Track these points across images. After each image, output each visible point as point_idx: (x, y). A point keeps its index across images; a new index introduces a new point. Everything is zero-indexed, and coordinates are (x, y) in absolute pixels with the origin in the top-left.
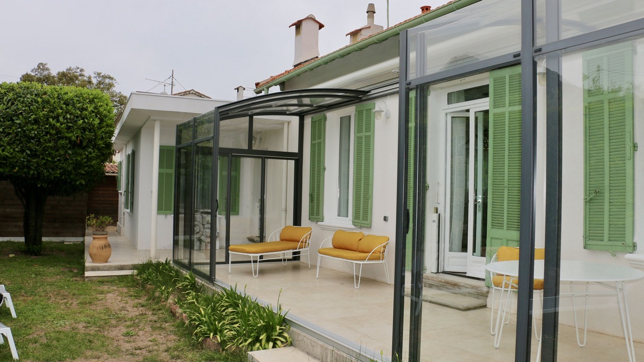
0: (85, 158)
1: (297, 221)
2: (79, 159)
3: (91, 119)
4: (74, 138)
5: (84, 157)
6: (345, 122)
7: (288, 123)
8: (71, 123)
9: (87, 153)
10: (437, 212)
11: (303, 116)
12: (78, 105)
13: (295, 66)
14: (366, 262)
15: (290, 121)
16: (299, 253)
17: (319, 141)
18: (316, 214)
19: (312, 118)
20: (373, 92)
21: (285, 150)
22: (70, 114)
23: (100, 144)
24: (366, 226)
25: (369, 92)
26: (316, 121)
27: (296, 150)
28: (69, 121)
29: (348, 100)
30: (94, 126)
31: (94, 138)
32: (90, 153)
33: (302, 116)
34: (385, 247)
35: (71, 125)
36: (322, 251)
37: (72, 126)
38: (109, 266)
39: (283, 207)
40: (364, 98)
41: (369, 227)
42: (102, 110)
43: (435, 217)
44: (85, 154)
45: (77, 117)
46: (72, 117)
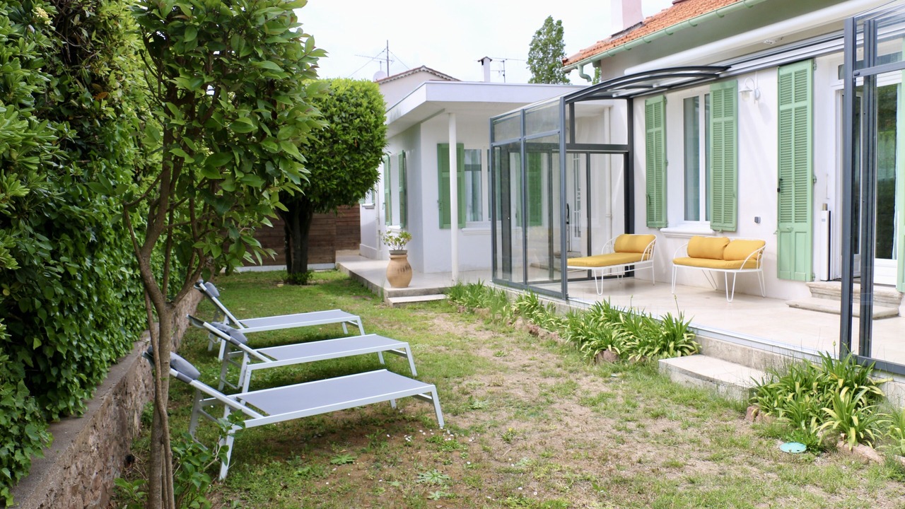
0: (363, 165)
1: (629, 228)
2: (357, 165)
3: (368, 117)
4: (351, 141)
5: (362, 162)
6: (691, 106)
7: (610, 108)
8: (346, 123)
9: (365, 158)
10: (827, 210)
11: (632, 99)
12: (352, 101)
13: (613, 36)
14: (740, 271)
15: (613, 106)
16: (632, 267)
17: (658, 129)
18: (656, 218)
19: (646, 101)
20: (734, 68)
21: (607, 142)
22: (345, 112)
23: (377, 147)
24: (731, 229)
25: (729, 67)
26: (651, 105)
27: (625, 142)
28: (344, 120)
29: (699, 78)
30: (370, 125)
31: (371, 139)
32: (368, 158)
33: (630, 100)
34: (761, 253)
35: (346, 125)
36: (677, 261)
37: (348, 127)
38: (414, 290)
39: (608, 212)
40: (722, 76)
41: (735, 232)
42: (377, 104)
43: (826, 213)
44: (363, 159)
45: (352, 115)
46: (347, 116)
